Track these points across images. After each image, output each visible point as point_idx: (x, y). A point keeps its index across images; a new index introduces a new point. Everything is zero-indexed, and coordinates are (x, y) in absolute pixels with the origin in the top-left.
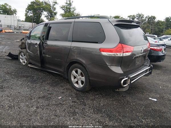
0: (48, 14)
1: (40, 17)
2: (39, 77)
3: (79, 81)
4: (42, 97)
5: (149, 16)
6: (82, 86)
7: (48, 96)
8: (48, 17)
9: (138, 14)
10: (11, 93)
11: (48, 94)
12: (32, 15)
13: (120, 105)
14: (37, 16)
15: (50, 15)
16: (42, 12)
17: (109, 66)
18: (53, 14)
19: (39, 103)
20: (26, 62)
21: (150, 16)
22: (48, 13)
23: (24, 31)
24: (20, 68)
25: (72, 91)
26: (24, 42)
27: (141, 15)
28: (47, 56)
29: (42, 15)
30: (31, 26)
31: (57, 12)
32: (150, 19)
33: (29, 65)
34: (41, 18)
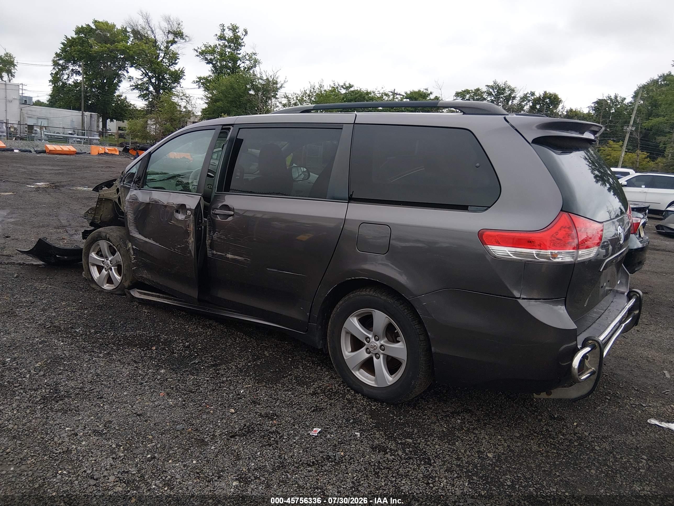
0: (146, 79)
1: (115, 87)
2: (194, 345)
3: (378, 358)
4: (240, 430)
5: (533, 94)
6: (390, 379)
7: (265, 427)
8: (147, 89)
9: (491, 84)
10: (107, 417)
11: (261, 415)
12: (79, 78)
13: (559, 455)
14: (103, 83)
15: (153, 80)
16: (123, 67)
17: (520, 301)
18: (167, 76)
19: (238, 458)
20: (118, 278)
21: (539, 93)
22: (146, 75)
23: (51, 147)
24: (100, 307)
25: (349, 401)
26: (115, 197)
27: (504, 89)
28: (229, 256)
29: (120, 81)
30: (78, 124)
31: (182, 72)
32: (538, 107)
33: (136, 293)
34: (117, 93)
